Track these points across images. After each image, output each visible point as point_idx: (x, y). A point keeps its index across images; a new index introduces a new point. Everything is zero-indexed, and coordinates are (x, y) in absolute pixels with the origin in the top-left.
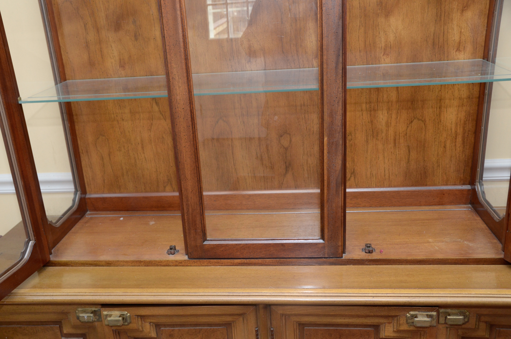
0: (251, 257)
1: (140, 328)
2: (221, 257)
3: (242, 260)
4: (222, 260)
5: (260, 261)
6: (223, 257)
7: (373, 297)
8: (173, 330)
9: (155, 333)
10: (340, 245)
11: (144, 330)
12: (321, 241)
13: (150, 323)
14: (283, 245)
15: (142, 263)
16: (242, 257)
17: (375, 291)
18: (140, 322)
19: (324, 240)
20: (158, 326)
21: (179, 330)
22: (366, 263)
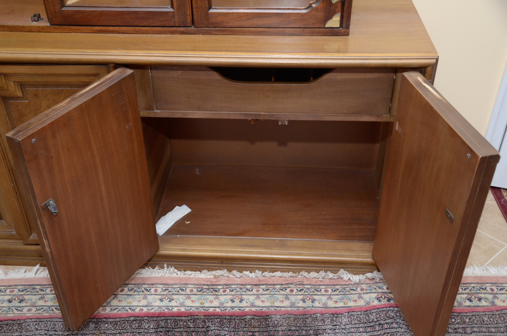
0: (108, 24)
1: (5, 86)
2: (80, 24)
3: (101, 27)
4: (81, 27)
5: (117, 28)
6: (82, 24)
7: (208, 57)
8: (37, 90)
9: (21, 93)
10: (188, 14)
11: (9, 88)
12: (171, 10)
13: (14, 82)
14: (136, 12)
15: (6, 28)
16: (100, 24)
17: (210, 53)
18: (4, 81)
19: (173, 9)
20: (22, 86)
21: (43, 90)
22: (214, 33)
